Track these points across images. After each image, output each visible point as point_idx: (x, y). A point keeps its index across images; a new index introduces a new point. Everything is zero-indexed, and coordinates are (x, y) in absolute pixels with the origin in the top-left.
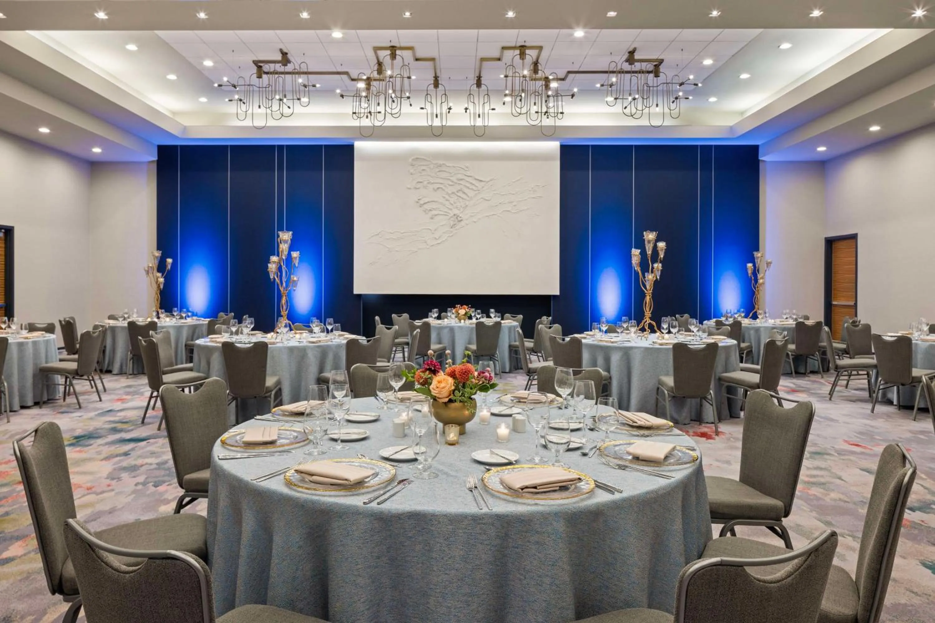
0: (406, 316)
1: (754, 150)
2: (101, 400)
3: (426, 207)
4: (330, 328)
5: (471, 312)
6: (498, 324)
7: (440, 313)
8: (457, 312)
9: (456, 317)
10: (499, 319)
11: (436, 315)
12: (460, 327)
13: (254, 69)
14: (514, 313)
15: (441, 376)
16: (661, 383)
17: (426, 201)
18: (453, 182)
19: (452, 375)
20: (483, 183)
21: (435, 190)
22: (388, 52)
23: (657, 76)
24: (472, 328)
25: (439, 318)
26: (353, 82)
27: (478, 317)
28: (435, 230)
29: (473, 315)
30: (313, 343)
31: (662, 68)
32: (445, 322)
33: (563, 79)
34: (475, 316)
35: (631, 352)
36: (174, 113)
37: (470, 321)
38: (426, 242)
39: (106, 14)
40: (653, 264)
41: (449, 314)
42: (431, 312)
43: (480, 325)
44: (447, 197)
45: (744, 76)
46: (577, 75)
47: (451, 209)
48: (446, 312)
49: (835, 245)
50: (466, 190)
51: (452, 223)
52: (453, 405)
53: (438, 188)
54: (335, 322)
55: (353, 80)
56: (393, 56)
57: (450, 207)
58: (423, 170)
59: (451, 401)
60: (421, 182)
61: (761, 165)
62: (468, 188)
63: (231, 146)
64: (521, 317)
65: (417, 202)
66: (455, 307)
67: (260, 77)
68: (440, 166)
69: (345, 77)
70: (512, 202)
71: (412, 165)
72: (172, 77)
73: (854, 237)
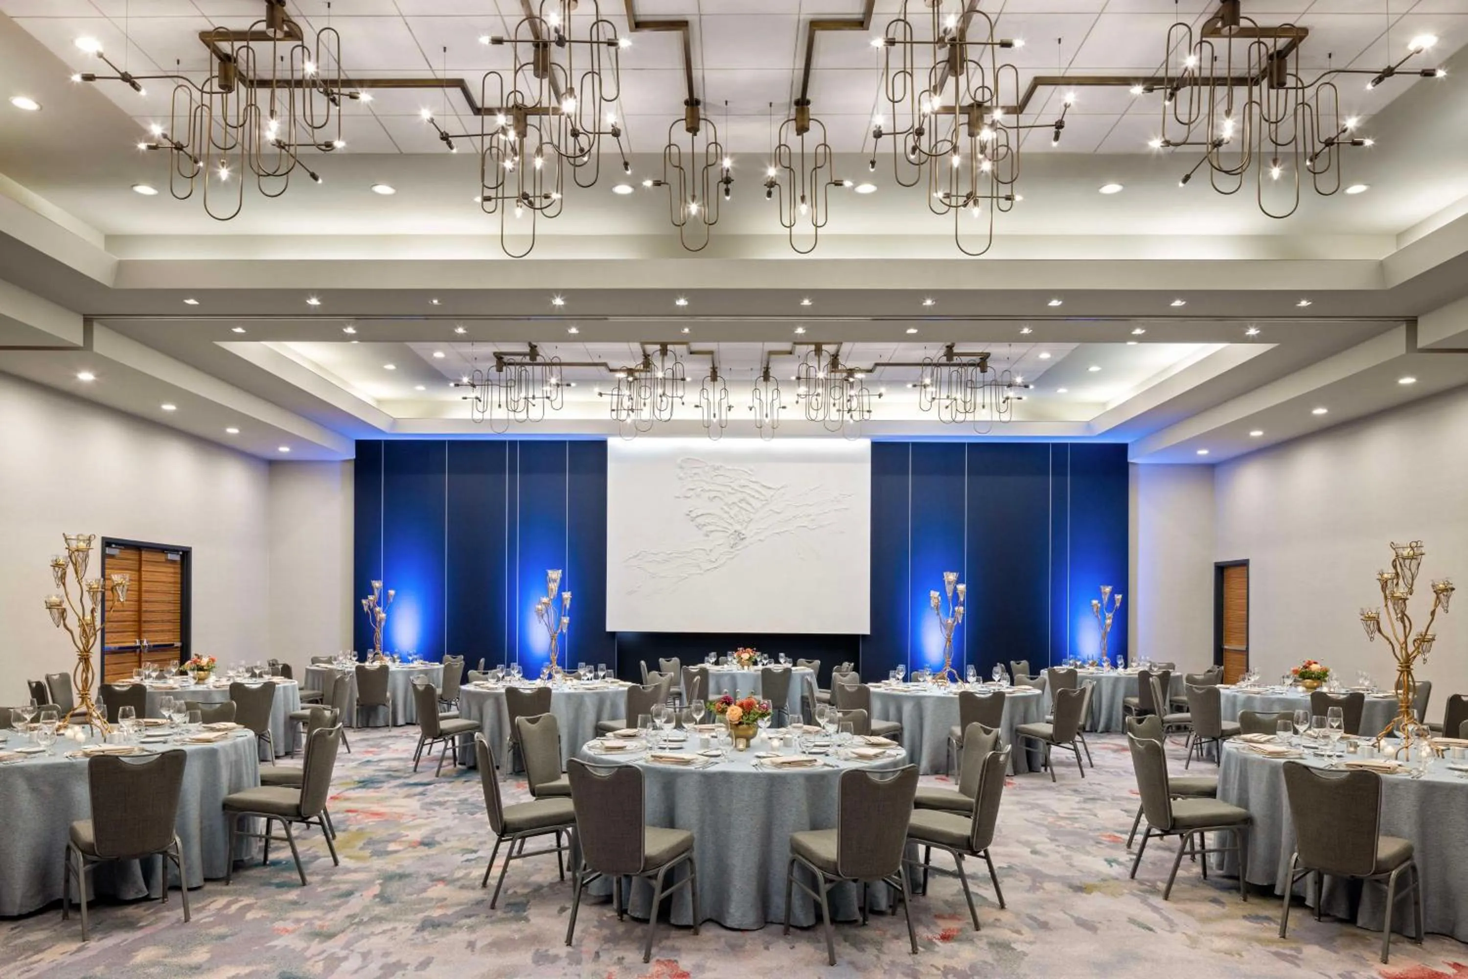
0: (676, 660)
1: (1121, 450)
2: (349, 752)
3: (699, 520)
4: (601, 674)
5: (756, 657)
6: (787, 671)
7: (718, 656)
8: (739, 656)
9: (738, 662)
10: (789, 665)
11: (714, 660)
12: (744, 675)
13: (494, 362)
14: (810, 658)
15: (733, 707)
16: (952, 733)
17: (699, 514)
18: (733, 489)
19: (741, 706)
20: (772, 492)
21: (711, 499)
22: (658, 347)
23: (983, 371)
24: (758, 676)
25: (717, 663)
26: (612, 373)
27: (765, 663)
28: (711, 550)
29: (759, 659)
30: (589, 689)
31: (989, 363)
32: (725, 668)
33: (870, 371)
34: (761, 661)
35: (923, 701)
36: (379, 401)
37: (756, 667)
38: (699, 566)
39: (319, 301)
40: (954, 606)
41: (730, 659)
42: (708, 655)
43: (766, 673)
44: (726, 508)
45: (1094, 369)
46: (888, 368)
47: (731, 524)
48: (726, 656)
49: (1227, 573)
50: (751, 500)
51: (732, 542)
52: (741, 727)
53: (715, 497)
54: (608, 668)
55: (612, 370)
56: (664, 352)
57: (731, 521)
58: (695, 474)
59: (740, 723)
60: (693, 489)
61: (1132, 471)
62: (753, 497)
63: (449, 441)
64: (817, 662)
65: (688, 515)
66: (736, 651)
67: (500, 370)
68: (718, 469)
69: (602, 368)
70: (809, 515)
71: (681, 467)
72: (391, 367)
73: (1245, 564)
